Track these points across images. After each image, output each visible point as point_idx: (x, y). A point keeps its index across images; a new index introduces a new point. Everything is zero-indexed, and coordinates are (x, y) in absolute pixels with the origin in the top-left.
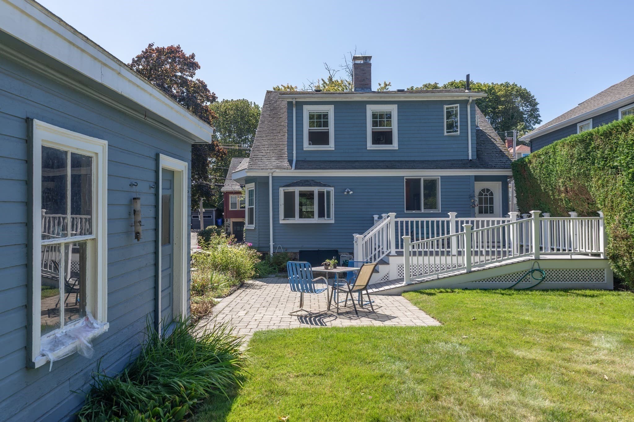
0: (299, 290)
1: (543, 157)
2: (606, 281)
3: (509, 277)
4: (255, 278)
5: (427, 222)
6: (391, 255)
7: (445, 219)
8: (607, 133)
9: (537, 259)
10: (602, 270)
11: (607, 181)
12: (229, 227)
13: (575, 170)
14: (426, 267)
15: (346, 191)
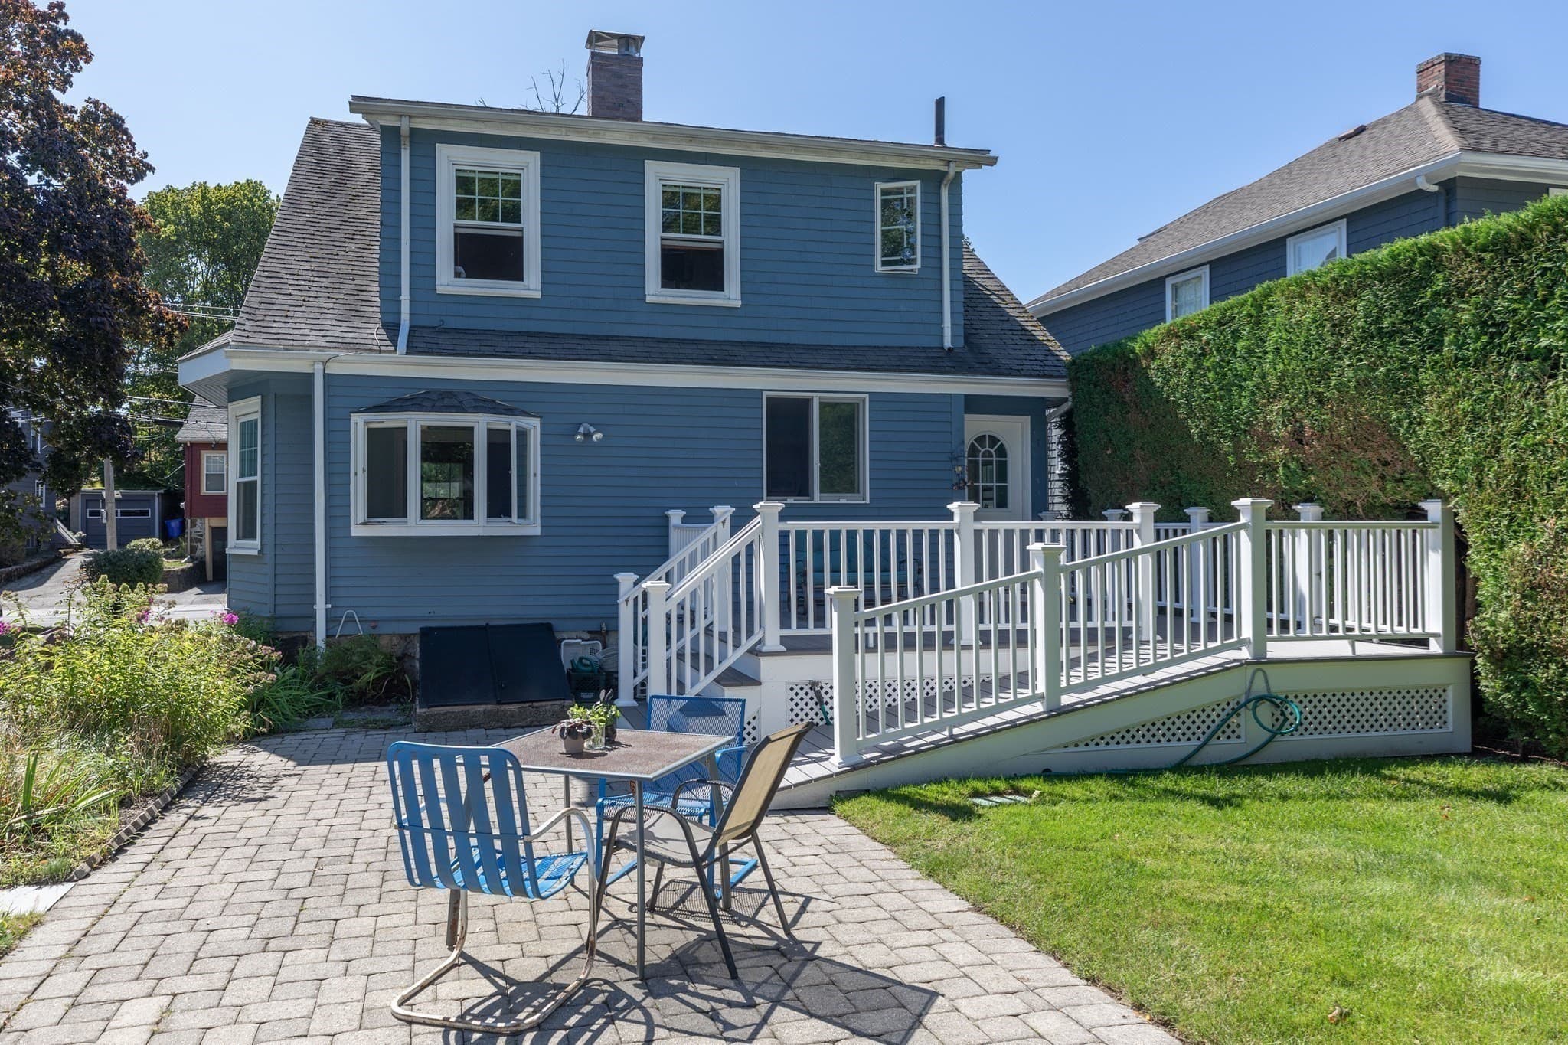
0: (446, 877)
1: (1206, 336)
2: (1450, 727)
3: (1178, 723)
4: (251, 738)
5: (885, 535)
6: (764, 649)
7: (941, 525)
8: (1508, 240)
9: (1260, 661)
10: (1440, 691)
11: (1500, 404)
12: (200, 541)
13: (1347, 370)
14: (890, 690)
15: (581, 430)
